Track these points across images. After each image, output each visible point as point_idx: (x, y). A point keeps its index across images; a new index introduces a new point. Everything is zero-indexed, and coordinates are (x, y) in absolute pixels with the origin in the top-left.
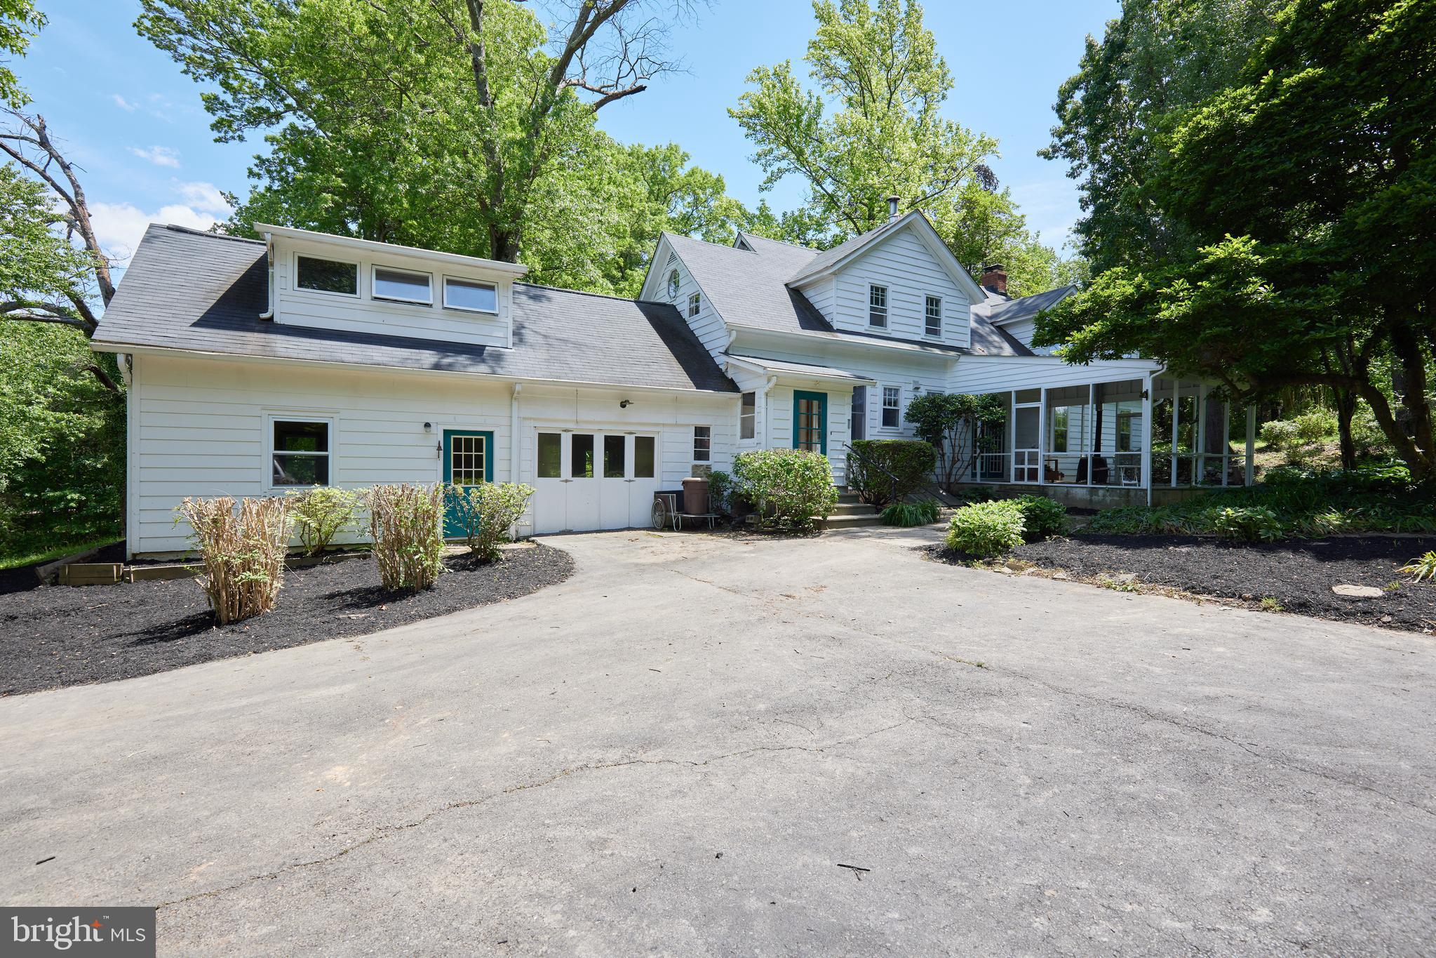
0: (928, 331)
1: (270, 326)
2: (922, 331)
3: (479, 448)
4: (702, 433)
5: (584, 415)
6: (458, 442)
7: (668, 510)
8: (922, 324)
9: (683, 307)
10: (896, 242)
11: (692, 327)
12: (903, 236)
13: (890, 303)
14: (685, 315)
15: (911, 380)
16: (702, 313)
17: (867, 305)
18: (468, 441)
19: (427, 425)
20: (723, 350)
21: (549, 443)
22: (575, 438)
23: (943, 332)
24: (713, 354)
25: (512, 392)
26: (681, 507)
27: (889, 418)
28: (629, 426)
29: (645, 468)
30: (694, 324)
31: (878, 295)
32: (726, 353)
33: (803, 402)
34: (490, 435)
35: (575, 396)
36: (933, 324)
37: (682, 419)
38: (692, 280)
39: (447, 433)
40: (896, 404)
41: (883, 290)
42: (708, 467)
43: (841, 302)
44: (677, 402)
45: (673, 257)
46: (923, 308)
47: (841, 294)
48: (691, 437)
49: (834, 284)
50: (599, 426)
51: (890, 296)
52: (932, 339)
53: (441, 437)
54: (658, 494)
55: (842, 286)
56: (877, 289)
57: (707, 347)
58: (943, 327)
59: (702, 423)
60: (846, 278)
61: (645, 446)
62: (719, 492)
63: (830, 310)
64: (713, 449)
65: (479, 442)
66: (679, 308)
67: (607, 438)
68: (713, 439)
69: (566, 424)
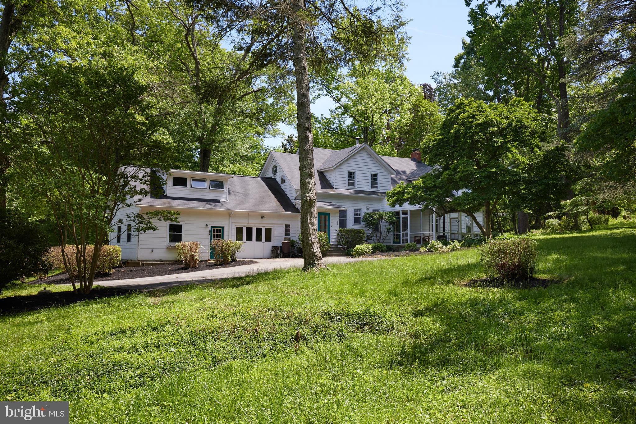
0: (372, 187)
1: (166, 197)
2: (370, 187)
3: (220, 232)
4: (287, 227)
5: (250, 221)
6: (214, 230)
7: (277, 252)
8: (370, 184)
9: (279, 180)
10: (358, 155)
11: (282, 188)
12: (361, 152)
13: (356, 177)
14: (280, 183)
15: (366, 206)
16: (286, 183)
17: (347, 179)
18: (217, 230)
19: (207, 225)
20: (294, 198)
21: (239, 230)
22: (247, 228)
23: (379, 187)
24: (291, 198)
25: (229, 215)
26: (281, 251)
27: (357, 220)
28: (264, 224)
29: (268, 239)
30: (283, 186)
31: (352, 175)
32: (295, 199)
33: (323, 216)
34: (223, 228)
35: (248, 215)
36: (374, 183)
37: (281, 222)
38: (282, 171)
39: (212, 227)
40: (359, 215)
41: (354, 173)
42: (289, 238)
43: (337, 178)
44: (279, 216)
45: (274, 160)
46: (370, 178)
47: (336, 175)
48: (283, 228)
49: (334, 172)
50: (254, 224)
51: (356, 175)
52: (374, 190)
53: (210, 229)
54: (273, 247)
55: (337, 173)
56: (351, 173)
57: (288, 196)
58: (379, 185)
59: (287, 223)
60: (338, 170)
61: (269, 231)
62: (293, 247)
63: (333, 181)
64: (291, 232)
65: (220, 230)
66: (277, 180)
67: (257, 229)
68: (291, 229)
69: (244, 224)
